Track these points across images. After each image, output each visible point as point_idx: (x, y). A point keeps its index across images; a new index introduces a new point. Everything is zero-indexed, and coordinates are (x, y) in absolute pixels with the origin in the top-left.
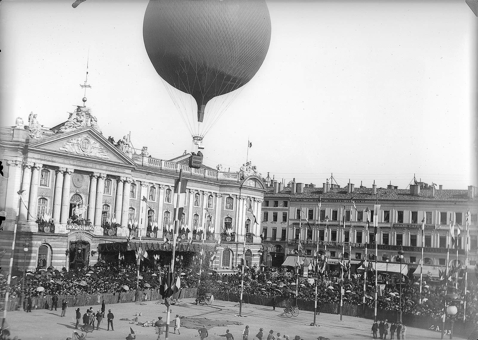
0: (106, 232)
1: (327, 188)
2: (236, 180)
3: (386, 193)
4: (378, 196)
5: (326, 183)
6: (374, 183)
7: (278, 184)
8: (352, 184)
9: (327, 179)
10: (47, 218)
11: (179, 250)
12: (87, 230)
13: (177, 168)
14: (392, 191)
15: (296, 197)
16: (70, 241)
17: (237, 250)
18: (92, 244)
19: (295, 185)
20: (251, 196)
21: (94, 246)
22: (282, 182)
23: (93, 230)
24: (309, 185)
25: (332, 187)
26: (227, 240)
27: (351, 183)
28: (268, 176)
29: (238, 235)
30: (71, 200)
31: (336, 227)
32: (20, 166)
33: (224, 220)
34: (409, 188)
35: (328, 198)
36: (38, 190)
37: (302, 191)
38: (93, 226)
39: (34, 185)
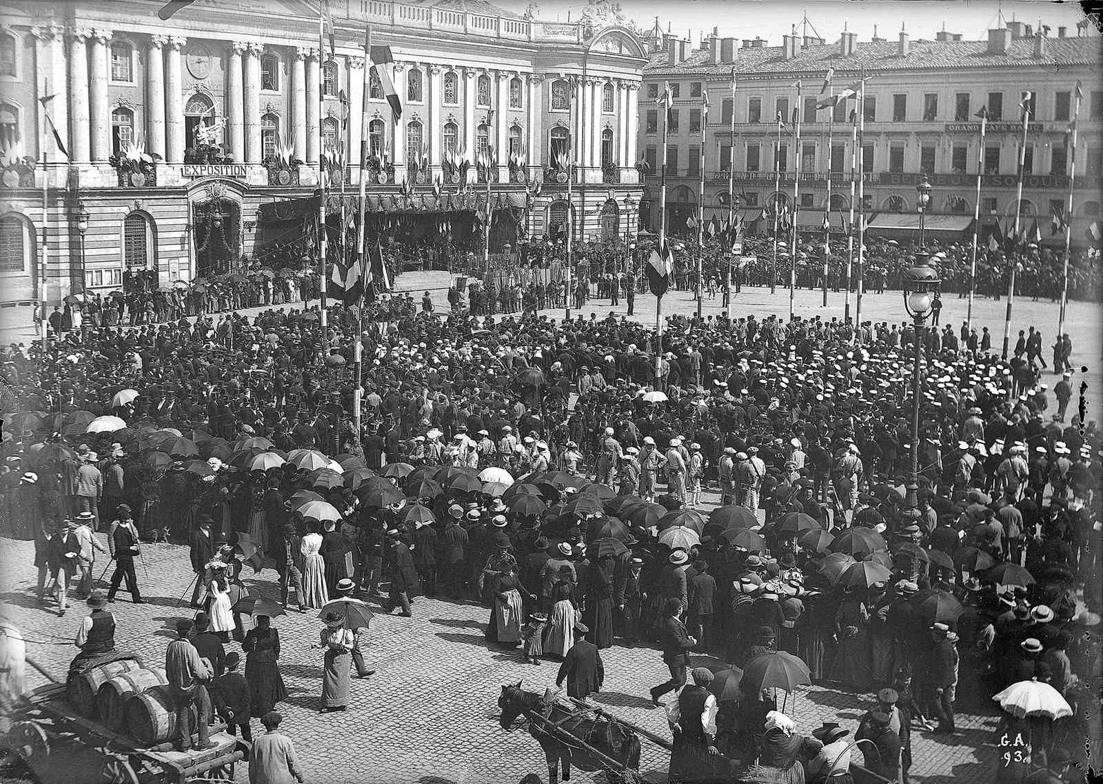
0: (273, 177)
1: (793, 46)
2: (574, 39)
3: (930, 52)
4: (911, 61)
5: (790, 35)
6: (903, 29)
7: (677, 45)
8: (851, 34)
9: (793, 25)
10: (135, 153)
11: (444, 207)
12: (230, 174)
13: (431, 18)
14: (945, 47)
15: (721, 71)
16: (193, 202)
17: (583, 201)
18: (243, 206)
19: (718, 43)
20: (612, 75)
21: (248, 211)
22: (687, 38)
23: (244, 174)
24: (753, 42)
25: (805, 42)
26: (560, 181)
27: (849, 31)
28: (657, 25)
29: (583, 167)
30: (187, 109)
31: (814, 138)
32: (61, 38)
33: (550, 134)
34: (986, 37)
35: (794, 69)
36: (108, 90)
37: (735, 58)
38: (243, 166)
39: (98, 80)
